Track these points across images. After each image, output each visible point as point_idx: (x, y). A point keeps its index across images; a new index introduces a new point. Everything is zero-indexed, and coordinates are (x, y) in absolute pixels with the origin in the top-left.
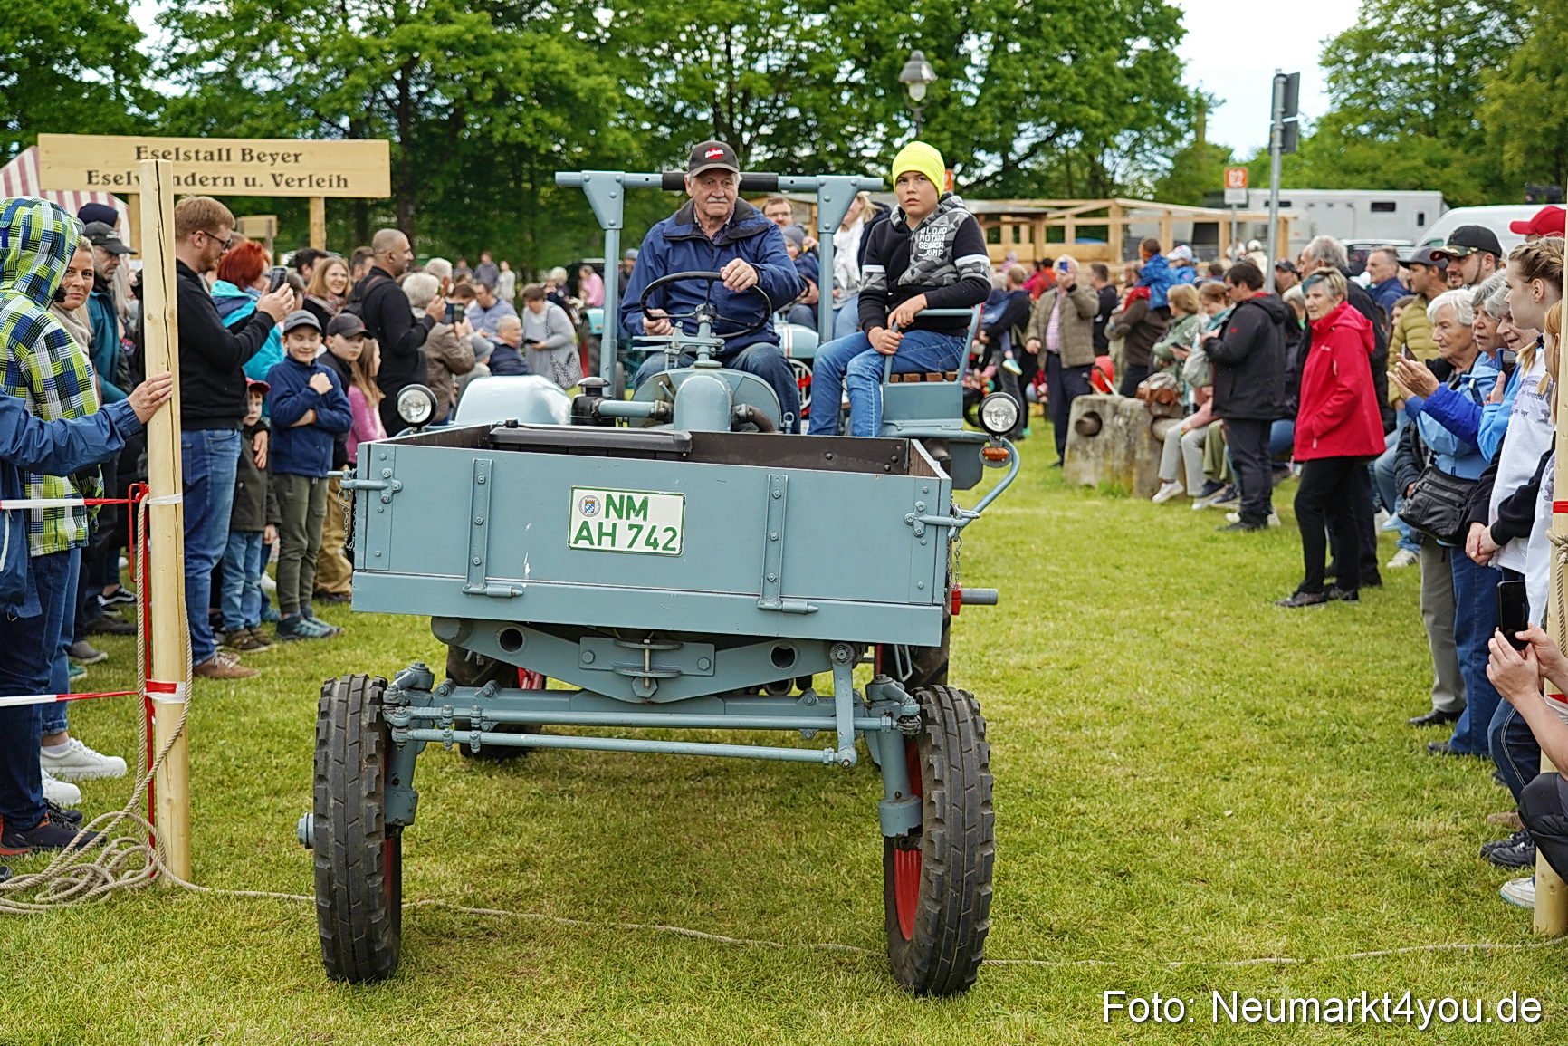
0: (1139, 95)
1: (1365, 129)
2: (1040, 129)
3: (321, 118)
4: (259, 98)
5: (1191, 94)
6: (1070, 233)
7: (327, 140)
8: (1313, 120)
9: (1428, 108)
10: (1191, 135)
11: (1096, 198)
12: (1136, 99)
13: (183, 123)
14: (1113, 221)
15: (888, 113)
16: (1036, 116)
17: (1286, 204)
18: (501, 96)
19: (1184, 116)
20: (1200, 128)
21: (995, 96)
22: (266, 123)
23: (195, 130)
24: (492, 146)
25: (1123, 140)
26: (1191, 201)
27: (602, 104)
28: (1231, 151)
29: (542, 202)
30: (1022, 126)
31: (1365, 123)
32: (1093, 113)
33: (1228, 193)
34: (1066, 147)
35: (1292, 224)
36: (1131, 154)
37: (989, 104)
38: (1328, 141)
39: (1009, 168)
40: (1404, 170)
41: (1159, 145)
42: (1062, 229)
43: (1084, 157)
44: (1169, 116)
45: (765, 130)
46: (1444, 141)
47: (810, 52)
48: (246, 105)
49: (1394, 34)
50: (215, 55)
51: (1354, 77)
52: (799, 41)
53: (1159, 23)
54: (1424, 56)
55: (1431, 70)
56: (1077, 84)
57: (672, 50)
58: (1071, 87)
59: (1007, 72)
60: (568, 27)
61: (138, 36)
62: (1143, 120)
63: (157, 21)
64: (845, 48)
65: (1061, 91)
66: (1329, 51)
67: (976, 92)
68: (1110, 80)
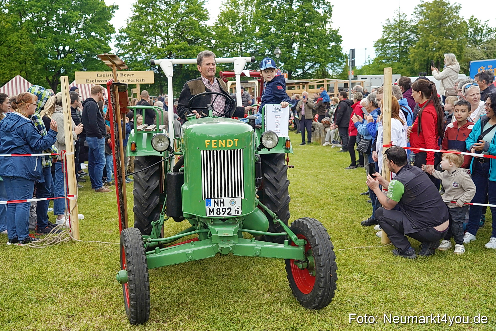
1: (384, 61)
2: (311, 63)
4: (138, 63)
5: (344, 55)
6: (316, 87)
9: (398, 56)
10: (345, 64)
11: (323, 78)
12: (332, 56)
14: (325, 84)
16: (309, 61)
17: (366, 78)
19: (343, 59)
22: (139, 68)
24: (189, 71)
25: (329, 65)
30: (307, 63)
31: (384, 59)
32: (322, 60)
34: (317, 67)
36: (331, 68)
37: (299, 58)
38: (376, 64)
39: (304, 72)
41: (337, 66)
42: (314, 85)
43: (321, 69)
44: (339, 60)
45: (250, 66)
46: (402, 63)
47: (259, 48)
48: (135, 64)
49: (390, 39)
50: (127, 53)
51: (381, 50)
52: (257, 46)
53: (336, 39)
54: (397, 44)
55: (398, 47)
56: (318, 53)
57: (229, 49)
58: (317, 54)
59: (303, 51)
60: (205, 44)
61: (110, 49)
62: (334, 60)
63: (115, 46)
64: (267, 47)
65: (315, 55)
66: (376, 44)
67: (296, 56)
68: (326, 52)
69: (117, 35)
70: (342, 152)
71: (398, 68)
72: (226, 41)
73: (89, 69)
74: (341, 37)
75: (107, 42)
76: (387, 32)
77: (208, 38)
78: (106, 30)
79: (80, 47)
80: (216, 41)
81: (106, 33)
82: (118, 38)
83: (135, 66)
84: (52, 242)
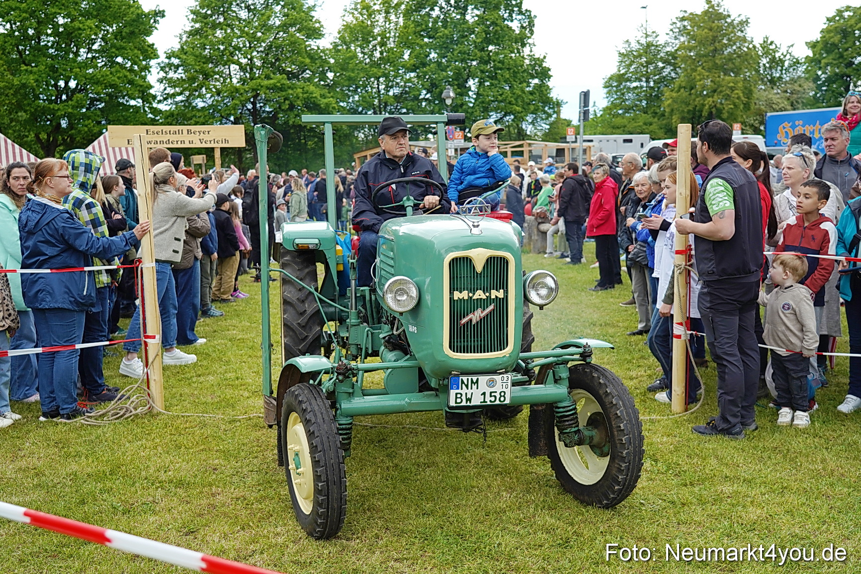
0: (535, 101)
1: (620, 112)
2: (498, 115)
3: (223, 117)
4: (199, 110)
5: (554, 100)
6: (509, 154)
7: (226, 125)
8: (601, 109)
9: (644, 103)
10: (555, 116)
11: (520, 140)
12: (534, 103)
13: (169, 120)
14: (525, 149)
15: (440, 110)
16: (496, 110)
17: (592, 141)
18: (292, 107)
19: (552, 108)
20: (558, 113)
21: (480, 103)
22: (202, 120)
23: (174, 123)
24: (289, 126)
25: (529, 118)
26: (556, 141)
27: (331, 109)
28: (571, 121)
29: (309, 147)
30: (491, 114)
31: (620, 109)
32: (517, 108)
33: (568, 137)
34: (508, 121)
35: (592, 148)
36: (532, 123)
37: (478, 105)
38: (607, 117)
40: (635, 127)
41: (543, 119)
42: (506, 152)
43: (515, 125)
44: (546, 109)
46: (650, 115)
47: (409, 87)
48: (194, 113)
49: (630, 75)
50: (181, 94)
51: (616, 92)
52: (405, 83)
53: (542, 73)
54: (642, 83)
55: (645, 89)
56: (511, 97)
57: (357, 88)
58: (509, 98)
59: (485, 93)
60: (316, 80)
61: (151, 87)
62: (537, 110)
63: (158, 81)
64: (423, 85)
65: (505, 100)
66: (606, 82)
67: (473, 101)
68: (524, 95)
69: (163, 62)
70: (571, 265)
71: (645, 124)
72: (353, 75)
73: (114, 121)
74: (549, 70)
75: (143, 74)
76: (625, 62)
77: (321, 69)
78: (142, 53)
79: (97, 83)
80: (335, 75)
81: (141, 58)
82: (165, 67)
83: (195, 116)
84: (119, 415)
